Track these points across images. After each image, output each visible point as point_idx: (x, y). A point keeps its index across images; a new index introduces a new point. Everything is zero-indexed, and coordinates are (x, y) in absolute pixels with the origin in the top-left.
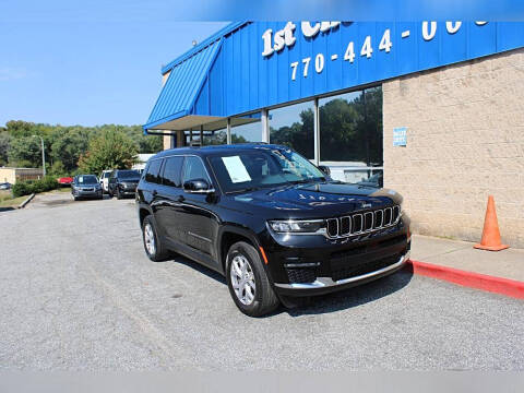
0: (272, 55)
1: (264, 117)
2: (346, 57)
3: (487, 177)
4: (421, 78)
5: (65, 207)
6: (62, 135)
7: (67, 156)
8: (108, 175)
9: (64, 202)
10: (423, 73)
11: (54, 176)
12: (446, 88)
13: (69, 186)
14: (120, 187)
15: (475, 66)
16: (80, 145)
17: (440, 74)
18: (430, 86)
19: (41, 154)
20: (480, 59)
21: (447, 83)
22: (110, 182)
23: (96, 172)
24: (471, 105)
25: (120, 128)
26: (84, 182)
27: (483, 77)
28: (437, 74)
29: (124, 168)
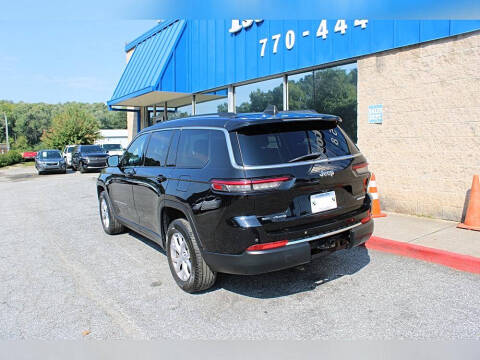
0: (239, 31)
1: (230, 94)
2: (319, 34)
3: (470, 156)
4: (398, 54)
5: (29, 181)
6: (25, 112)
7: (31, 131)
8: (71, 150)
9: (28, 176)
10: (401, 49)
11: (18, 151)
12: (427, 65)
13: (33, 160)
14: (83, 162)
15: (459, 42)
16: (44, 121)
17: (420, 50)
18: (409, 63)
19: (4, 129)
20: (464, 35)
21: (427, 60)
22: (73, 157)
23: (59, 147)
24: (453, 82)
25: (81, 105)
26: (48, 157)
27: (467, 54)
28: (417, 50)
29: (86, 143)
